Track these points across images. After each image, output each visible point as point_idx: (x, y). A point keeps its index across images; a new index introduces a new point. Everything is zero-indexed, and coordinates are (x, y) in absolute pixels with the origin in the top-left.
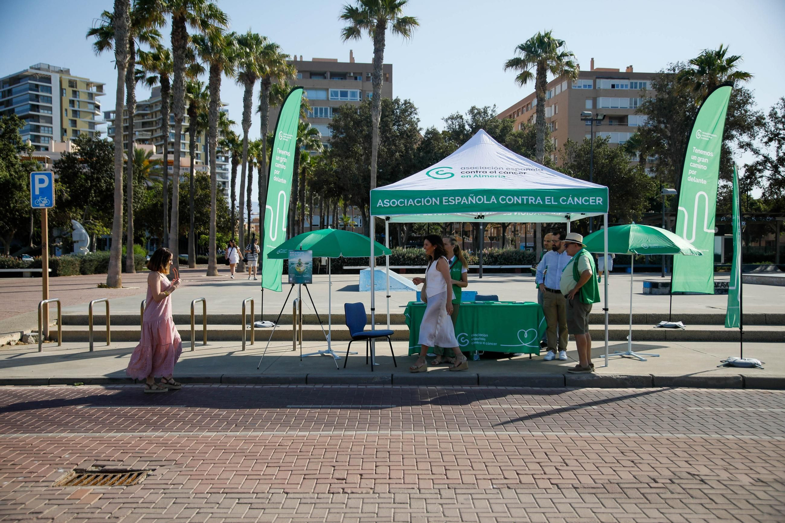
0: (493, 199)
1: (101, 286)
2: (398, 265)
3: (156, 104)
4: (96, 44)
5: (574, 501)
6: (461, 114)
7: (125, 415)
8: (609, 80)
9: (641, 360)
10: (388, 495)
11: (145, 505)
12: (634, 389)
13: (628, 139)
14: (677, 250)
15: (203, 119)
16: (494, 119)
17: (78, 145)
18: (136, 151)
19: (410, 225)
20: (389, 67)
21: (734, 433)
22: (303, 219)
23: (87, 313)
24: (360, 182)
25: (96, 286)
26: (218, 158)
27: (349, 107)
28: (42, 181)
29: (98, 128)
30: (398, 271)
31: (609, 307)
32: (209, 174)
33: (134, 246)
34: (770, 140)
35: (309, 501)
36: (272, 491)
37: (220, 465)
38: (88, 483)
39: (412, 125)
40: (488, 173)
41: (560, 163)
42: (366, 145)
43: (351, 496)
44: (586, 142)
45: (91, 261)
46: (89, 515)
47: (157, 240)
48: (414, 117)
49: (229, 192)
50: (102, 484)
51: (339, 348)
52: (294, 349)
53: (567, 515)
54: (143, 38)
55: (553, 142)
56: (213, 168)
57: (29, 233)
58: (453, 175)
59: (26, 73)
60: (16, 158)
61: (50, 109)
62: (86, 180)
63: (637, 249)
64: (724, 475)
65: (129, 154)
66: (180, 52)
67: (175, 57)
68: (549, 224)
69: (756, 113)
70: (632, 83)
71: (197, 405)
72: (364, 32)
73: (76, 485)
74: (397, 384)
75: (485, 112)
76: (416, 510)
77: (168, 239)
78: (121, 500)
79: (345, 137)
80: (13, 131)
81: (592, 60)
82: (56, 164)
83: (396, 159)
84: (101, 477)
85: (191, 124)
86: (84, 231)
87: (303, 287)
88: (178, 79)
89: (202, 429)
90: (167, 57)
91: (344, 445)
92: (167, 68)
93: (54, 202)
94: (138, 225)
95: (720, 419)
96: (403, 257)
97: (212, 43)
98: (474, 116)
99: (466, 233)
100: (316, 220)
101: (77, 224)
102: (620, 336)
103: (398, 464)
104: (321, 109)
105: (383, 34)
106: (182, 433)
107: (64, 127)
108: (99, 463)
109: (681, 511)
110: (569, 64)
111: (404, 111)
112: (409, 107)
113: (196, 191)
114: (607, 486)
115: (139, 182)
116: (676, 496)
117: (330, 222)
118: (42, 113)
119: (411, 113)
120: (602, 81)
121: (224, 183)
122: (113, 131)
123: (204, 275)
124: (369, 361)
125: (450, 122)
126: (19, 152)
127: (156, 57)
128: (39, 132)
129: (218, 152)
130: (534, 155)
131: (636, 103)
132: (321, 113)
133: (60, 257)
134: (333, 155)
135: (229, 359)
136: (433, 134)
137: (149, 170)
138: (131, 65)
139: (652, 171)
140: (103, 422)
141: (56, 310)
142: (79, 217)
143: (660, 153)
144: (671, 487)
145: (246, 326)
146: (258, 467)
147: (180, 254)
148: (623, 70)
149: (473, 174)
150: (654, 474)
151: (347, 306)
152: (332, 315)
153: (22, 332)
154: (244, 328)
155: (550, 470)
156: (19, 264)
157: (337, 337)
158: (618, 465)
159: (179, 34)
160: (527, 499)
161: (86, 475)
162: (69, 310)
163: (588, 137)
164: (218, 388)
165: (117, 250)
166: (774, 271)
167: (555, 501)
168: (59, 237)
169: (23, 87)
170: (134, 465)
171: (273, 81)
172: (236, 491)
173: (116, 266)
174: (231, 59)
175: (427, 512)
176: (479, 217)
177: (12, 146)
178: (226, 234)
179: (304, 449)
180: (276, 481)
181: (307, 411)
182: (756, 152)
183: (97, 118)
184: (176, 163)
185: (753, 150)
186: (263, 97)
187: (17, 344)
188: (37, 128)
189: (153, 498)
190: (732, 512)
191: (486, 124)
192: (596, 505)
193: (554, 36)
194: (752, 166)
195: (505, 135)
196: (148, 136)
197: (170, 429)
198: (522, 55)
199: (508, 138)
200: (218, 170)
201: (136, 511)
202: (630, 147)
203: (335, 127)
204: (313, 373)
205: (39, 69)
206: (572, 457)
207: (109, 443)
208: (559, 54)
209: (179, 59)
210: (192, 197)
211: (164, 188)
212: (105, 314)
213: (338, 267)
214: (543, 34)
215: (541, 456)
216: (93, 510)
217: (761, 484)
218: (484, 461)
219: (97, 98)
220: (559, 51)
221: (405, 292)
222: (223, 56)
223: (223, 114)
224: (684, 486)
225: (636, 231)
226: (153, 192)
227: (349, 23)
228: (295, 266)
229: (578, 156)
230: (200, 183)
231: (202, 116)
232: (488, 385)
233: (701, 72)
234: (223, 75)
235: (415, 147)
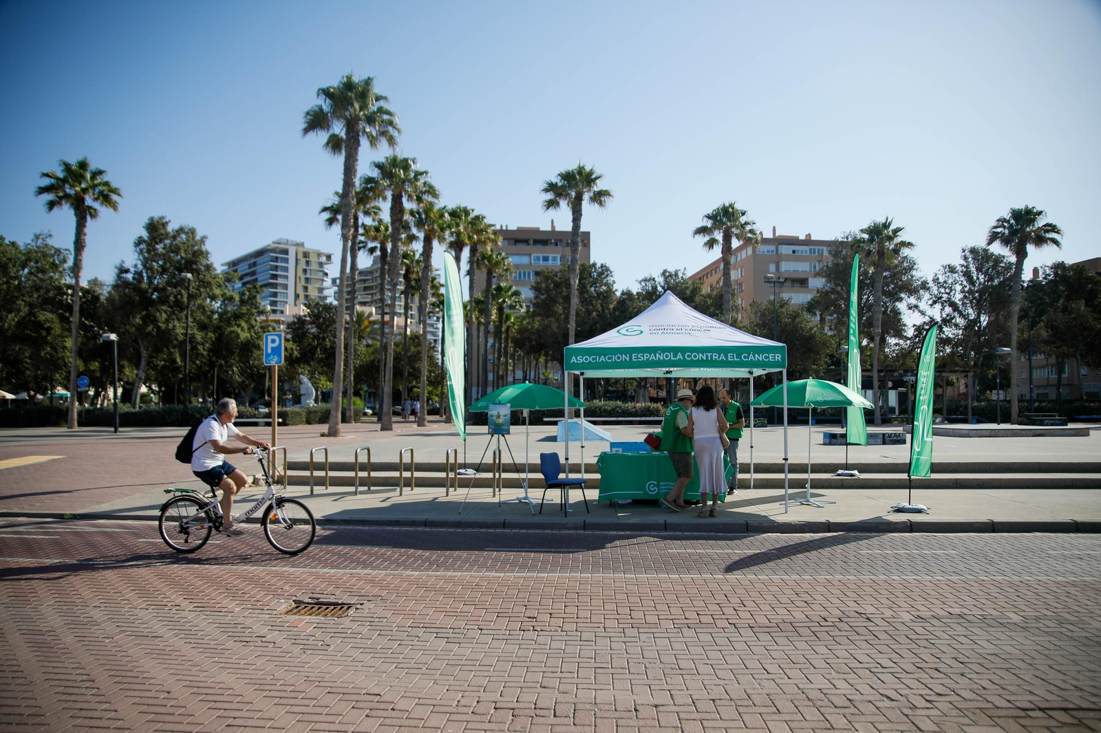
0: (680, 356)
1: (323, 435)
2: (595, 417)
3: (376, 270)
4: (327, 220)
5: (749, 639)
6: (653, 276)
7: (338, 553)
8: (790, 246)
9: (819, 507)
10: (576, 633)
11: (353, 635)
12: (812, 534)
13: (809, 299)
14: (850, 403)
15: (416, 283)
16: (685, 282)
17: (308, 308)
18: (357, 312)
19: (607, 380)
20: (587, 234)
21: (900, 574)
22: (507, 374)
23: (308, 460)
24: (560, 339)
25: (319, 435)
26: (430, 317)
27: (550, 270)
28: (273, 341)
29: (326, 292)
30: (594, 423)
31: (789, 456)
32: (421, 332)
33: (353, 398)
34: (935, 302)
35: (501, 637)
36: (467, 627)
37: (421, 602)
38: (305, 613)
39: (608, 287)
40: (675, 331)
41: (746, 322)
42: (566, 305)
43: (541, 633)
44: (770, 302)
45: (315, 412)
46: (305, 642)
47: (374, 393)
48: (610, 280)
49: (440, 349)
50: (316, 615)
51: (536, 495)
52: (494, 496)
53: (742, 652)
54: (367, 213)
55: (740, 302)
56: (424, 328)
57: (264, 385)
58: (642, 332)
59: (269, 248)
60: (256, 321)
61: (286, 277)
62: (313, 339)
63: (813, 403)
64: (888, 613)
65: (351, 315)
66: (397, 224)
67: (393, 229)
68: (737, 379)
69: (921, 278)
70: (810, 249)
71: (402, 547)
72: (563, 203)
73: (295, 614)
74: (589, 529)
75: (676, 275)
76: (600, 648)
77: (383, 392)
78: (332, 630)
79: (546, 298)
80: (255, 297)
81: (774, 229)
82: (289, 326)
83: (594, 318)
84: (316, 608)
85: (406, 288)
86: (310, 385)
87: (501, 438)
88: (395, 247)
89: (406, 568)
90: (387, 229)
91: (536, 586)
92: (386, 237)
93: (283, 359)
94: (358, 379)
95: (888, 562)
96: (600, 409)
97: (426, 214)
98: (666, 278)
99: (660, 387)
100: (519, 375)
101: (305, 379)
102: (800, 484)
103: (586, 604)
104: (525, 273)
105: (581, 205)
106: (388, 572)
107: (298, 292)
108: (315, 596)
109: (846, 647)
110: (751, 231)
111: (600, 274)
112: (605, 270)
113: (410, 348)
114: (780, 625)
115: (359, 340)
116: (844, 633)
117: (532, 377)
118: (280, 281)
119: (607, 275)
120: (784, 247)
121: (435, 341)
122: (338, 296)
123: (415, 426)
124: (563, 507)
125: (643, 284)
126: (259, 316)
127: (377, 230)
128: (276, 297)
129: (430, 312)
130: (722, 314)
131: (815, 267)
132: (524, 276)
133: (289, 409)
134: (535, 314)
135: (433, 504)
136: (628, 294)
137: (368, 330)
138: (355, 237)
139: (831, 329)
140: (319, 559)
141: (283, 456)
142: (307, 372)
143: (838, 313)
144: (840, 625)
145: (450, 474)
146: (455, 605)
147: (393, 406)
148: (802, 237)
149: (660, 332)
150: (825, 614)
151: (543, 456)
152: (530, 465)
153: (254, 476)
154: (447, 475)
155: (727, 611)
156: (255, 414)
157: (533, 484)
158: (793, 605)
159: (397, 209)
160: (706, 638)
161: (303, 606)
162: (294, 457)
163: (772, 298)
164: (423, 531)
165: (337, 402)
166: (942, 423)
167: (731, 639)
168: (290, 390)
169: (265, 260)
170: (345, 599)
171: (480, 248)
172: (434, 626)
173: (336, 417)
174: (442, 230)
175: (611, 649)
176: (668, 372)
177: (254, 311)
178: (436, 388)
179: (498, 589)
180: (472, 618)
181: (503, 554)
182: (923, 313)
183: (325, 284)
184: (391, 323)
185: (920, 311)
186: (471, 262)
187: (250, 486)
188: (275, 295)
189: (360, 629)
190: (892, 647)
191: (677, 286)
192: (770, 643)
193: (737, 206)
194: (920, 326)
195: (695, 296)
196: (368, 299)
197: (377, 568)
198: (709, 224)
199: (697, 299)
200: (429, 329)
201: (346, 640)
202: (810, 307)
203: (536, 288)
204: (510, 518)
205: (279, 243)
206: (750, 599)
207: (323, 578)
208: (743, 222)
209: (396, 232)
210: (406, 354)
211: (381, 345)
212: (324, 461)
213: (537, 419)
214: (727, 205)
215: (720, 598)
216: (308, 638)
217: (920, 620)
218: (667, 602)
219: (326, 266)
220: (743, 220)
221: (600, 443)
222: (436, 227)
223: (434, 279)
224: (850, 624)
225: (812, 385)
226: (371, 350)
227: (550, 196)
228: (495, 418)
229: (763, 315)
230: (413, 340)
231: (415, 280)
232: (675, 531)
233: (871, 240)
234: (435, 243)
235: (611, 307)
